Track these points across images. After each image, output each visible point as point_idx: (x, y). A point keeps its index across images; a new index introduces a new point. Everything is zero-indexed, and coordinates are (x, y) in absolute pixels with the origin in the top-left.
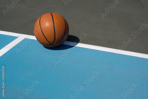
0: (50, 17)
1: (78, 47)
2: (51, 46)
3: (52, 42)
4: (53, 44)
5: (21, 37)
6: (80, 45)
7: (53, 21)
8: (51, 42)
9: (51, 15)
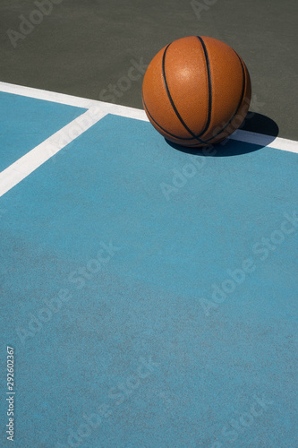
0: (199, 52)
1: (274, 149)
2: (194, 143)
3: (196, 131)
4: (202, 138)
5: (96, 110)
6: (279, 144)
7: (208, 63)
8: (196, 129)
9: (199, 43)
